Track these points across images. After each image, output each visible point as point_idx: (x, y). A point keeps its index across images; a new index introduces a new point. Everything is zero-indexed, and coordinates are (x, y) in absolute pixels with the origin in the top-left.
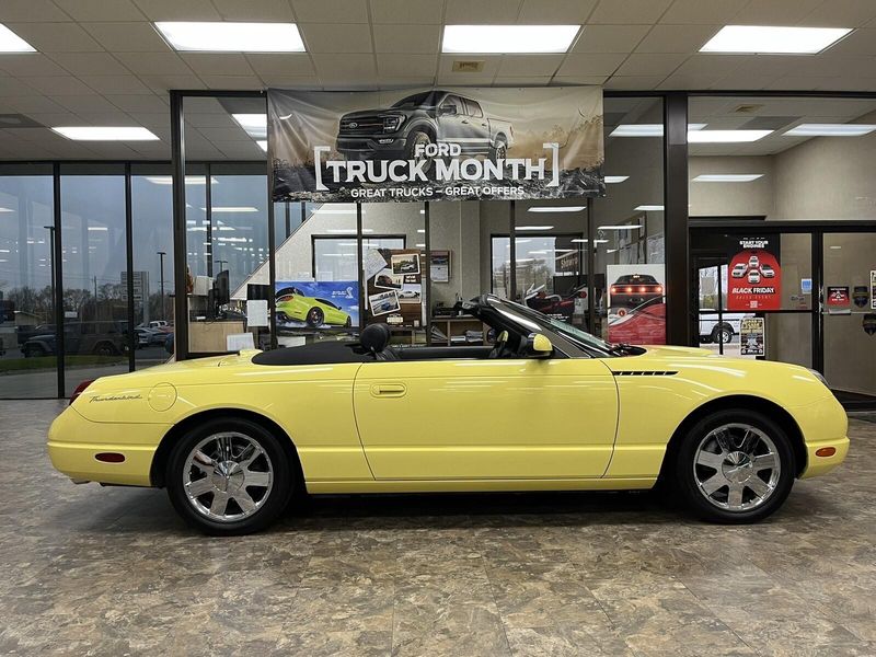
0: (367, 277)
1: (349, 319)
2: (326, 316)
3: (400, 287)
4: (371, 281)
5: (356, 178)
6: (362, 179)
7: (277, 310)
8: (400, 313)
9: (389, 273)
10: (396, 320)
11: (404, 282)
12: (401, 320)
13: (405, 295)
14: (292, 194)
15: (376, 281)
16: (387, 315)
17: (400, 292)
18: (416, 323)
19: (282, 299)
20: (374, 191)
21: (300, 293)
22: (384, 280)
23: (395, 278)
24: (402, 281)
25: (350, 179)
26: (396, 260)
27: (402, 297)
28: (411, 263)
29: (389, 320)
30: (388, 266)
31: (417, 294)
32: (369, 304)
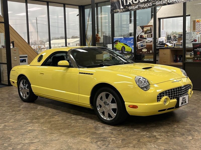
0: (137, 36)
1: (132, 50)
2: (126, 49)
3: (146, 39)
4: (138, 37)
5: (130, 3)
6: (131, 3)
7: (114, 47)
8: (146, 48)
9: (143, 34)
10: (145, 50)
11: (148, 37)
12: (146, 50)
13: (148, 42)
14: (114, 11)
15: (139, 37)
16: (142, 49)
17: (146, 40)
18: (151, 51)
19: (116, 44)
20: (135, 7)
21: (120, 42)
22: (141, 37)
23: (145, 36)
24: (147, 37)
25: (128, 4)
26: (145, 29)
27: (147, 42)
28: (150, 30)
29: (143, 50)
30: (143, 32)
31: (151, 41)
32: (137, 45)
